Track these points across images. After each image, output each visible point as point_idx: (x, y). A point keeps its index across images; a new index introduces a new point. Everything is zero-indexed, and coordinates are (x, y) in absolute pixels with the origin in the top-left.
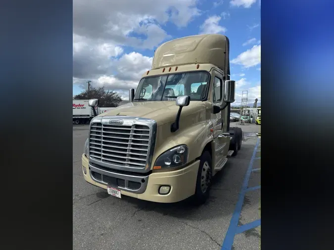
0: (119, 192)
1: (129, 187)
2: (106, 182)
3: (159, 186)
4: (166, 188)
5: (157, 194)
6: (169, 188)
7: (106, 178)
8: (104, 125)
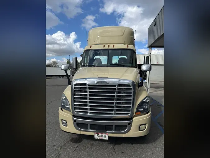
0: (107, 135)
1: (115, 130)
2: (94, 130)
3: (139, 126)
4: (144, 126)
5: (138, 131)
6: (145, 125)
7: (93, 127)
8: (89, 85)
